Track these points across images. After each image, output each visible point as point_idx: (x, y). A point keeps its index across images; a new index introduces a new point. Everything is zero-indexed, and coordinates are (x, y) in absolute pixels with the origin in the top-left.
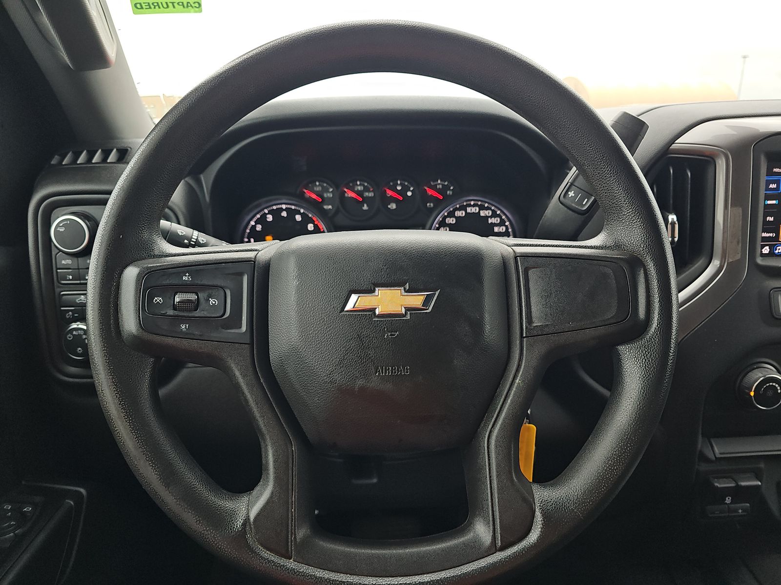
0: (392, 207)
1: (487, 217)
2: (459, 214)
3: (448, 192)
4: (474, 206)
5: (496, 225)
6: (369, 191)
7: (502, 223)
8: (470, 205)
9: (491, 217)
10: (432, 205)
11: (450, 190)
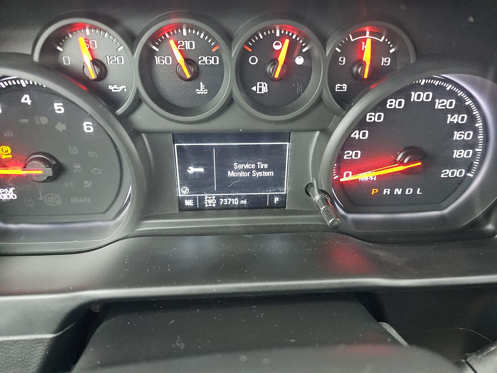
0: (260, 90)
1: (445, 112)
2: (393, 104)
3: (384, 60)
4: (426, 88)
5: (459, 127)
6: (209, 54)
7: (470, 125)
8: (417, 87)
9: (452, 112)
10: (345, 86)
11: (387, 54)
